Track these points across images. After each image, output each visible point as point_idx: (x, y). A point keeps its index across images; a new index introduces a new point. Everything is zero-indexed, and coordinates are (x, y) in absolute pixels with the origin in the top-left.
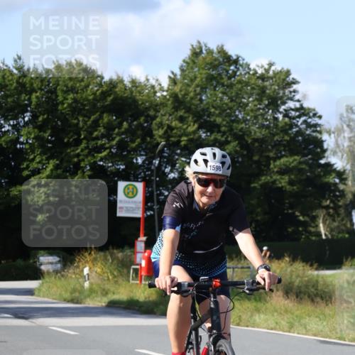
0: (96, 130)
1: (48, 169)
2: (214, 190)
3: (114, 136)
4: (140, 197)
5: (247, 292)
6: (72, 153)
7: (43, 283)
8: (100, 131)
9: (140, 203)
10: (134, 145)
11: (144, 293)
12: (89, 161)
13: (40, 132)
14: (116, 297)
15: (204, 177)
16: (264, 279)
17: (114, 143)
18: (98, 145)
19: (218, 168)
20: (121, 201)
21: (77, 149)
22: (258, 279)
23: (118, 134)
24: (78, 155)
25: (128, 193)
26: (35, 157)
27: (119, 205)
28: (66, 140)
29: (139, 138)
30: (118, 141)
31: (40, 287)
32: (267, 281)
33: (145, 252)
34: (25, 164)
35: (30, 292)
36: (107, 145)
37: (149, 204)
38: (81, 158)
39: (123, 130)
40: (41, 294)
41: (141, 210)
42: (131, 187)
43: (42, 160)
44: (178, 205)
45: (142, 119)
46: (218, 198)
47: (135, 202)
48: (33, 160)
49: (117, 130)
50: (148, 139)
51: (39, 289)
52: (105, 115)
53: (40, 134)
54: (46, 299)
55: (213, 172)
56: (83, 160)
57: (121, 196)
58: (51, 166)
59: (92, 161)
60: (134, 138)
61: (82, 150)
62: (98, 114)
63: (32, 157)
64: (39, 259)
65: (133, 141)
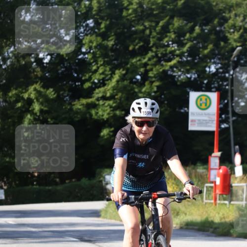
0: (166, 36)
1: (114, 80)
2: (148, 129)
3: (185, 41)
4: (214, 109)
5: (177, 200)
6: (138, 63)
7: (109, 204)
8: (170, 37)
9: (214, 115)
10: (206, 52)
11: (219, 213)
12: (158, 70)
13: (103, 40)
14: (189, 218)
15: (140, 120)
16: (189, 191)
17: (185, 49)
18: (168, 52)
19: (149, 113)
20: (193, 114)
21: (144, 58)
22: (185, 191)
23: (190, 40)
24: (145, 65)
25: (201, 105)
26: (98, 68)
27: (191, 118)
28: (131, 48)
29: (211, 43)
30: (189, 48)
31: (106, 208)
32: (191, 192)
33: (220, 169)
34: (87, 76)
35: (96, 214)
36: (178, 52)
37: (223, 116)
38: (148, 67)
39: (195, 35)
40: (108, 215)
41: (215, 122)
42: (204, 98)
43: (105, 71)
44: (124, 139)
45: (216, 21)
46: (151, 135)
47: (209, 114)
48: (96, 71)
49: (188, 35)
50: (222, 43)
51: (106, 211)
52: (175, 19)
53: (103, 42)
54: (113, 221)
55: (145, 116)
56: (151, 70)
57: (193, 108)
58: (116, 77)
59: (161, 70)
60: (206, 44)
61: (149, 59)
62: (168, 18)
63: (94, 68)
64: (104, 178)
65: (205, 48)
